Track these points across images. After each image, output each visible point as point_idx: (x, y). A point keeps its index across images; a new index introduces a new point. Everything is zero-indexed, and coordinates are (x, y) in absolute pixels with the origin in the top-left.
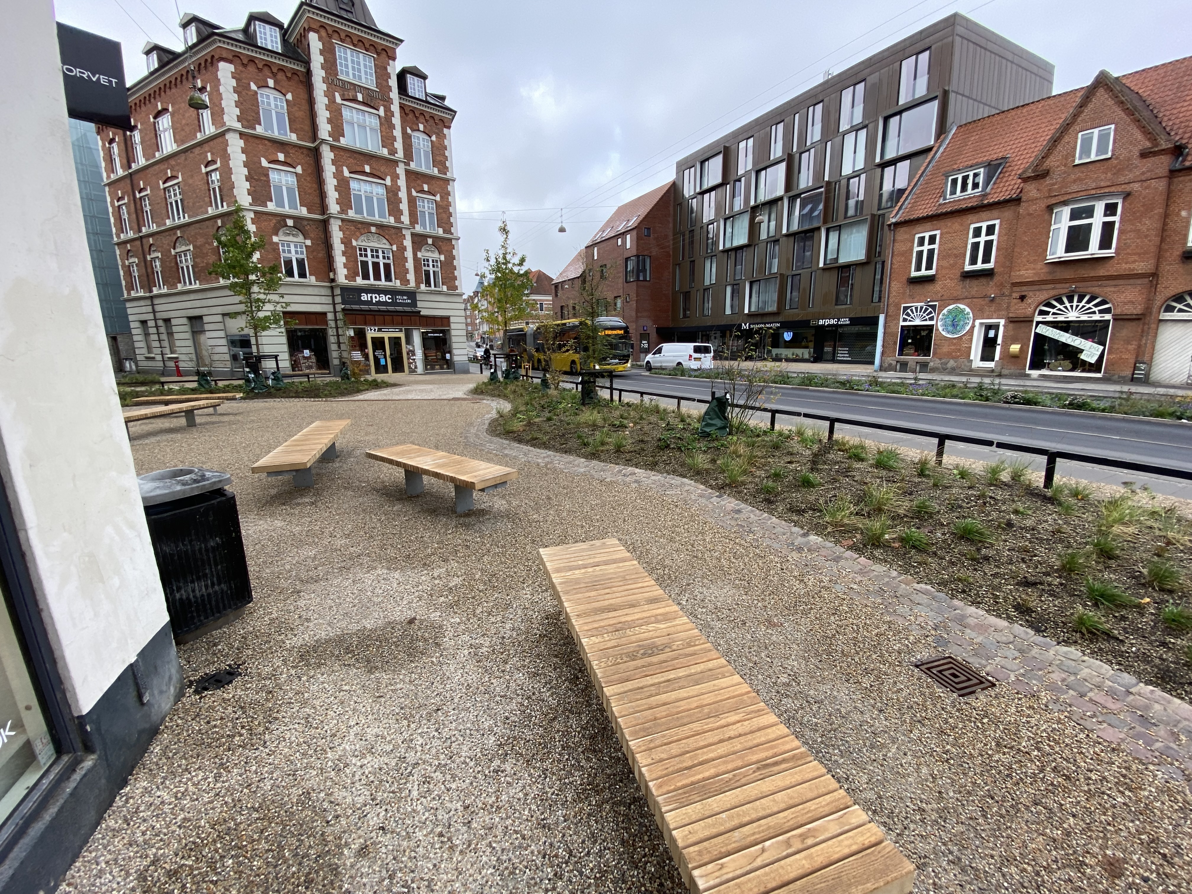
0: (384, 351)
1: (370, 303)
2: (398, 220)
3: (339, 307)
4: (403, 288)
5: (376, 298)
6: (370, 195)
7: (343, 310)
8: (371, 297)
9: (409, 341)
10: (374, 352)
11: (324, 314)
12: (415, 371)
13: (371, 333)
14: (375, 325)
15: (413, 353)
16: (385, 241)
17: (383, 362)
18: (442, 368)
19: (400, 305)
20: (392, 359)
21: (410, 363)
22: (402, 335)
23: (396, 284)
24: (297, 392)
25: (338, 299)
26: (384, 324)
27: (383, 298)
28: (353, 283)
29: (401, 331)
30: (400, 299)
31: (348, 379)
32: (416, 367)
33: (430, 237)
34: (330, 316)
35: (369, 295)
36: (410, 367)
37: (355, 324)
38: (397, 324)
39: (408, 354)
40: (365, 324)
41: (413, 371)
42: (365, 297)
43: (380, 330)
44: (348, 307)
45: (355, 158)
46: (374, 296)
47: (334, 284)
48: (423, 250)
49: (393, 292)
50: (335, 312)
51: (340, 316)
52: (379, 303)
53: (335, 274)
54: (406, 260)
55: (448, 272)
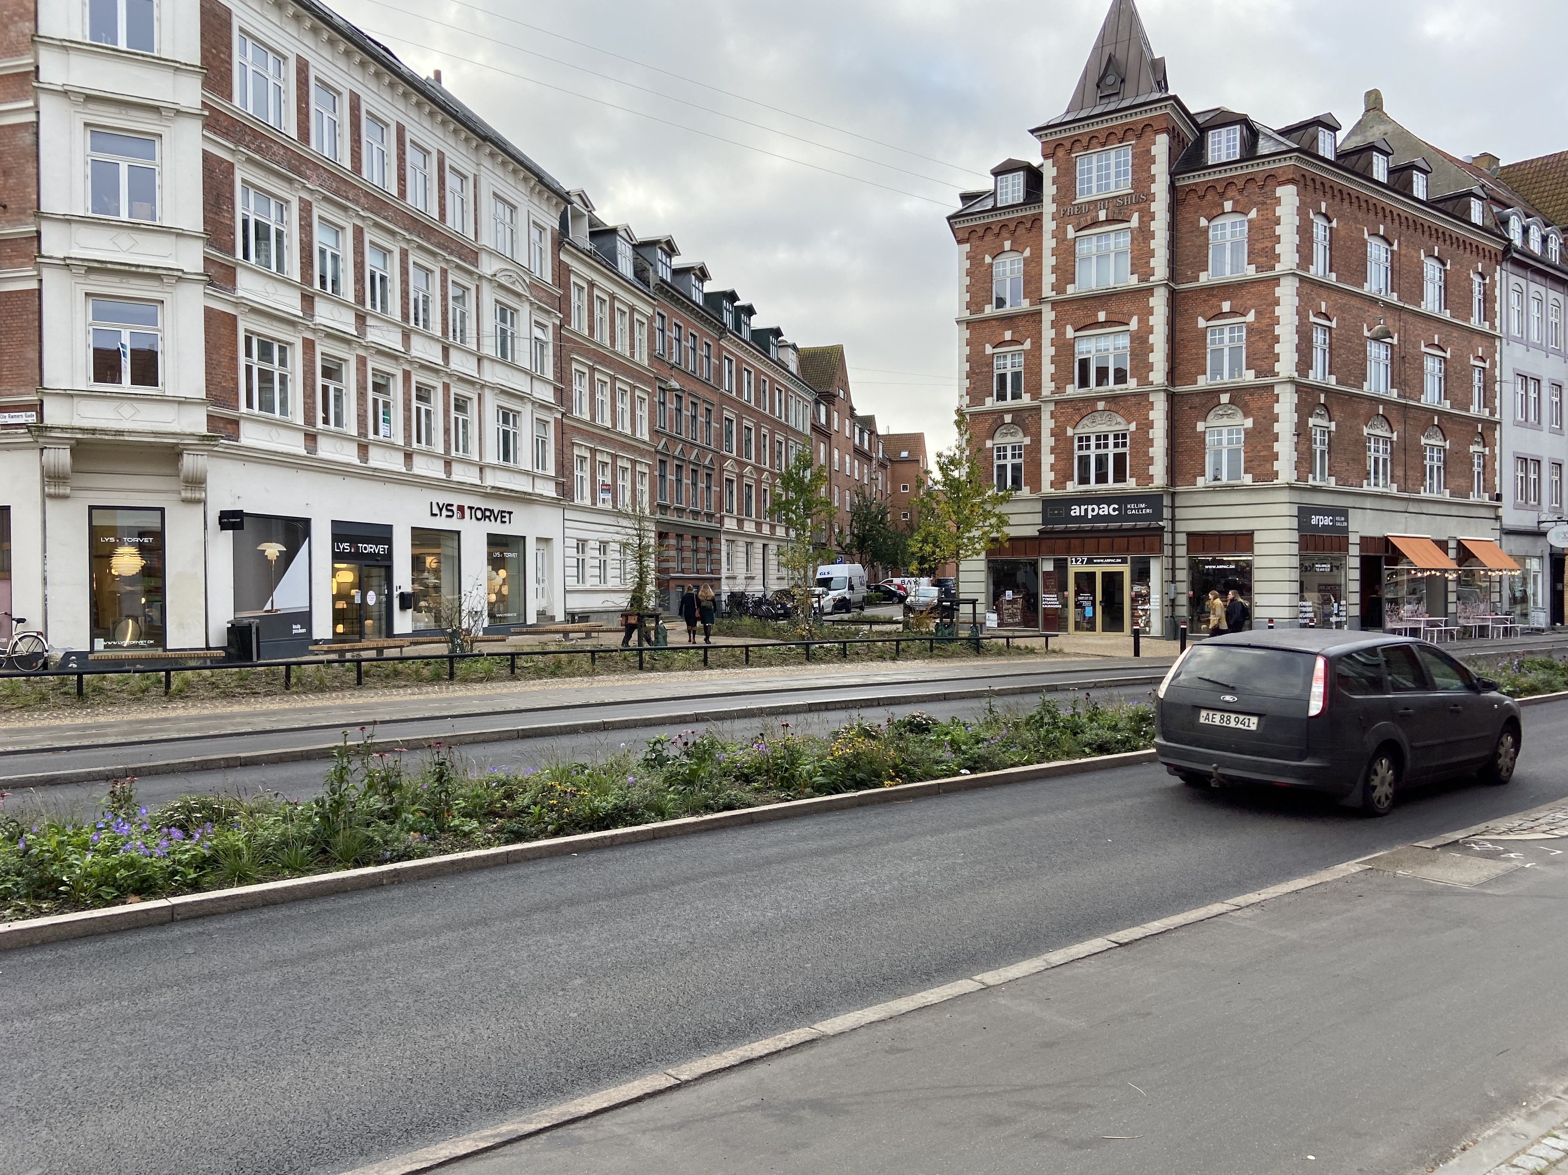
0: (1093, 593)
1: (1083, 519)
2: (1143, 380)
4: (1140, 490)
5: (1093, 510)
6: (1105, 354)
7: (1041, 532)
8: (1086, 510)
9: (1139, 576)
10: (1077, 594)
12: (1143, 631)
13: (1076, 567)
14: (1083, 553)
16: (1119, 419)
17: (1089, 613)
19: (1133, 518)
20: (1104, 609)
21: (1134, 616)
22: (1126, 569)
23: (1131, 484)
26: (1098, 552)
27: (1105, 510)
28: (1060, 492)
29: (1124, 561)
30: (1132, 509)
32: (1148, 624)
33: (1225, 391)
35: (1083, 508)
37: (1054, 553)
38: (1119, 551)
39: (1133, 600)
40: (1069, 552)
41: (1139, 631)
42: (1076, 511)
43: (1090, 561)
44: (1048, 528)
45: (1086, 307)
46: (1090, 507)
47: (1039, 495)
48: (1211, 416)
49: (1122, 500)
52: (1098, 518)
53: (1040, 480)
54: (1150, 442)
55: (1259, 447)
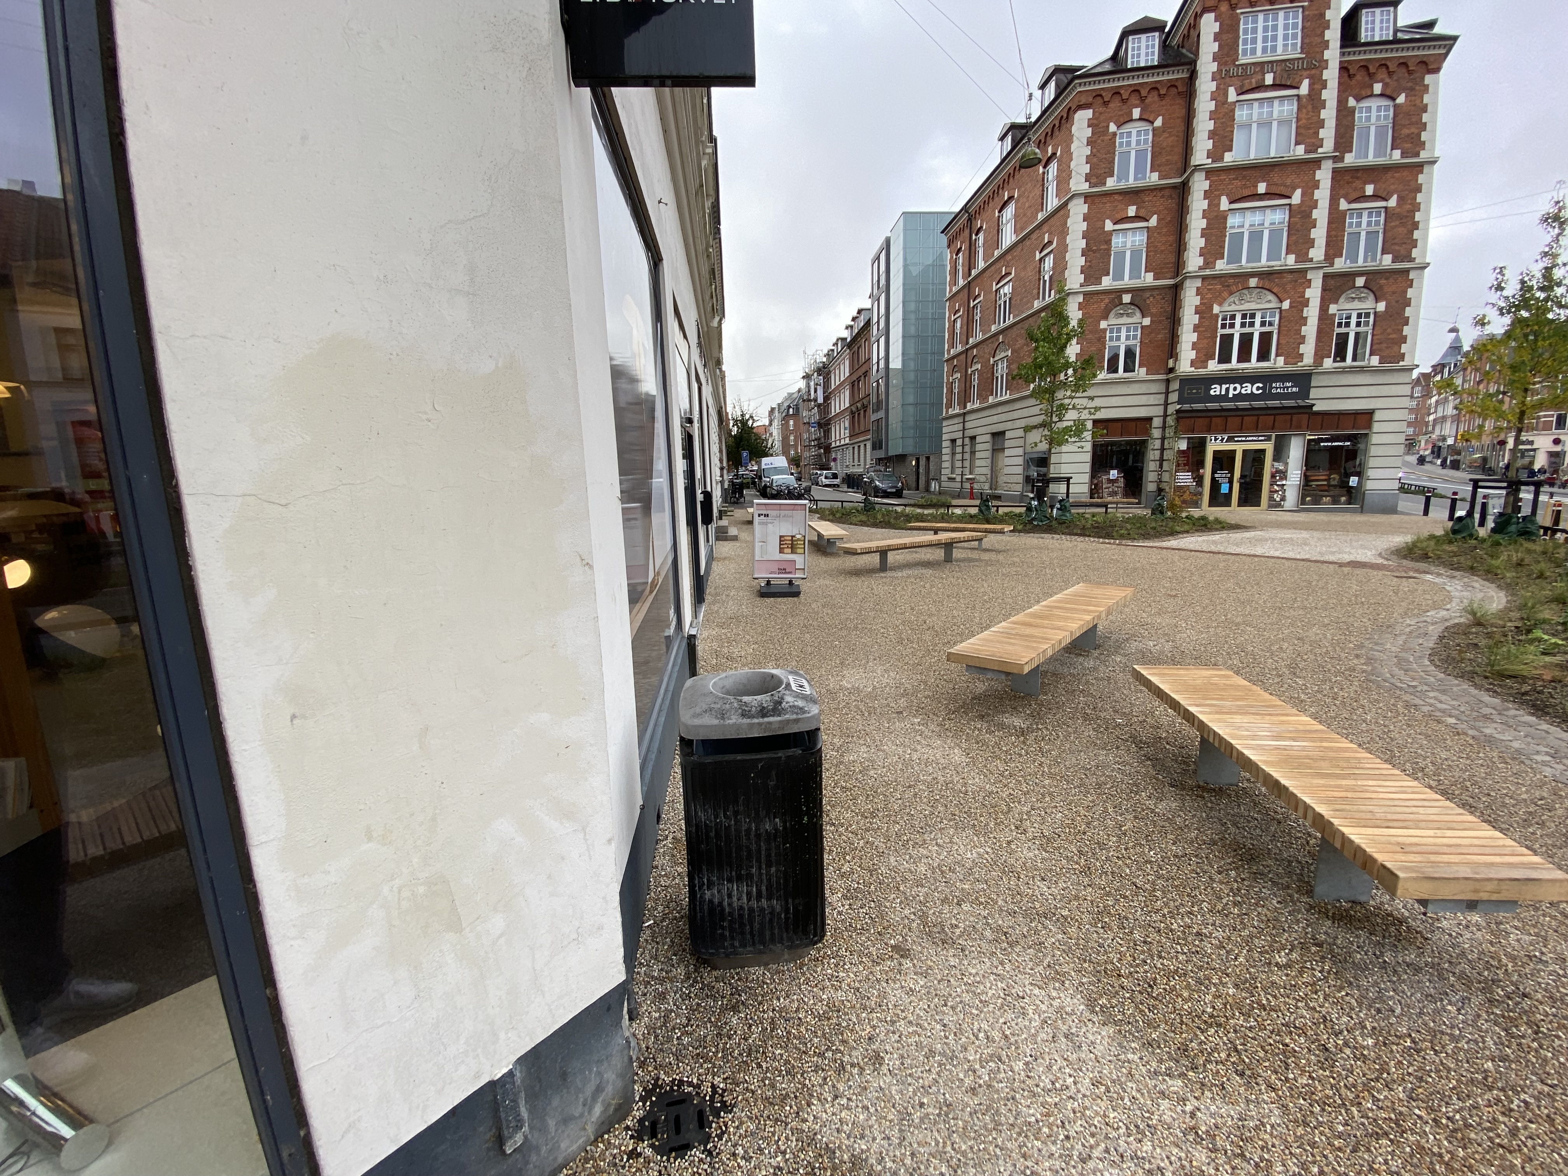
0: (1232, 472)
1: (1224, 398)
2: (1303, 256)
3: (1171, 409)
4: (1290, 368)
5: (1234, 389)
6: (1259, 228)
7: (1178, 411)
8: (1227, 390)
9: (1280, 453)
10: (1214, 472)
11: (1149, 420)
12: (1279, 505)
13: (1215, 445)
14: (1225, 431)
15: (1284, 475)
16: (1271, 297)
17: (1225, 489)
18: (1335, 501)
19: (1278, 396)
20: (1241, 485)
21: (1273, 492)
22: (1269, 447)
23: (1277, 363)
24: (1084, 528)
25: (1174, 397)
26: (1241, 429)
27: (1248, 388)
28: (1202, 371)
29: (1268, 439)
30: (1277, 388)
31: (1162, 513)
32: (1283, 499)
33: (1360, 274)
34: (1157, 422)
35: (1224, 387)
36: (1271, 498)
37: (1193, 432)
38: (1265, 429)
39: (1273, 476)
40: (1209, 431)
41: (1275, 505)
42: (1216, 390)
43: (1230, 439)
44: (1186, 407)
45: (1244, 177)
46: (1232, 386)
47: (1171, 375)
48: (1341, 300)
49: (1267, 378)
50: (1165, 416)
51: (1170, 421)
52: (1239, 397)
53: (1176, 360)
54: (1304, 321)
55: (1389, 330)
